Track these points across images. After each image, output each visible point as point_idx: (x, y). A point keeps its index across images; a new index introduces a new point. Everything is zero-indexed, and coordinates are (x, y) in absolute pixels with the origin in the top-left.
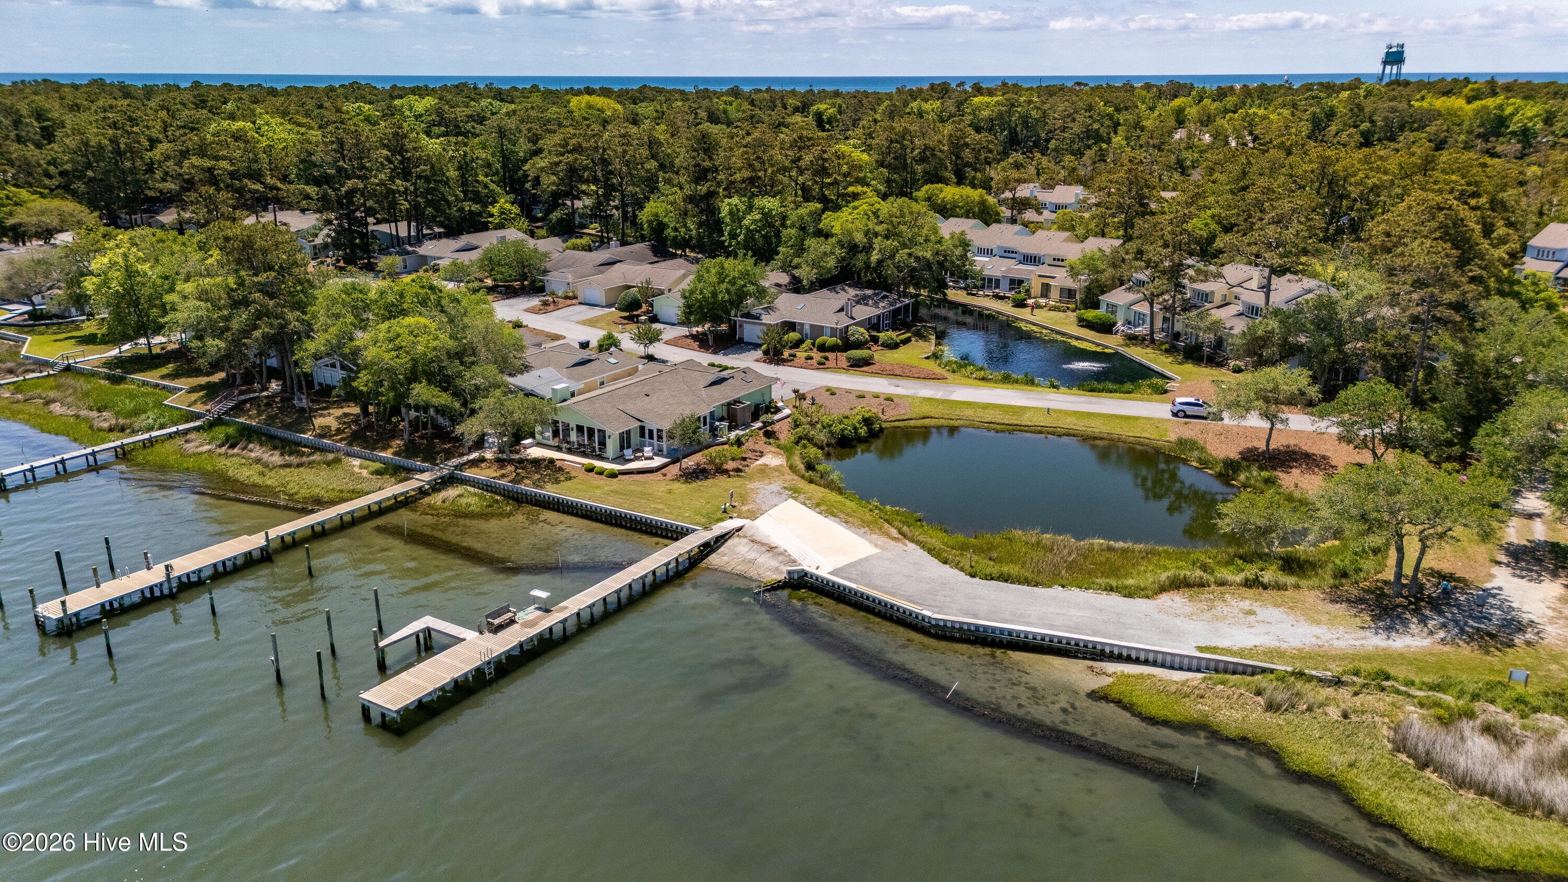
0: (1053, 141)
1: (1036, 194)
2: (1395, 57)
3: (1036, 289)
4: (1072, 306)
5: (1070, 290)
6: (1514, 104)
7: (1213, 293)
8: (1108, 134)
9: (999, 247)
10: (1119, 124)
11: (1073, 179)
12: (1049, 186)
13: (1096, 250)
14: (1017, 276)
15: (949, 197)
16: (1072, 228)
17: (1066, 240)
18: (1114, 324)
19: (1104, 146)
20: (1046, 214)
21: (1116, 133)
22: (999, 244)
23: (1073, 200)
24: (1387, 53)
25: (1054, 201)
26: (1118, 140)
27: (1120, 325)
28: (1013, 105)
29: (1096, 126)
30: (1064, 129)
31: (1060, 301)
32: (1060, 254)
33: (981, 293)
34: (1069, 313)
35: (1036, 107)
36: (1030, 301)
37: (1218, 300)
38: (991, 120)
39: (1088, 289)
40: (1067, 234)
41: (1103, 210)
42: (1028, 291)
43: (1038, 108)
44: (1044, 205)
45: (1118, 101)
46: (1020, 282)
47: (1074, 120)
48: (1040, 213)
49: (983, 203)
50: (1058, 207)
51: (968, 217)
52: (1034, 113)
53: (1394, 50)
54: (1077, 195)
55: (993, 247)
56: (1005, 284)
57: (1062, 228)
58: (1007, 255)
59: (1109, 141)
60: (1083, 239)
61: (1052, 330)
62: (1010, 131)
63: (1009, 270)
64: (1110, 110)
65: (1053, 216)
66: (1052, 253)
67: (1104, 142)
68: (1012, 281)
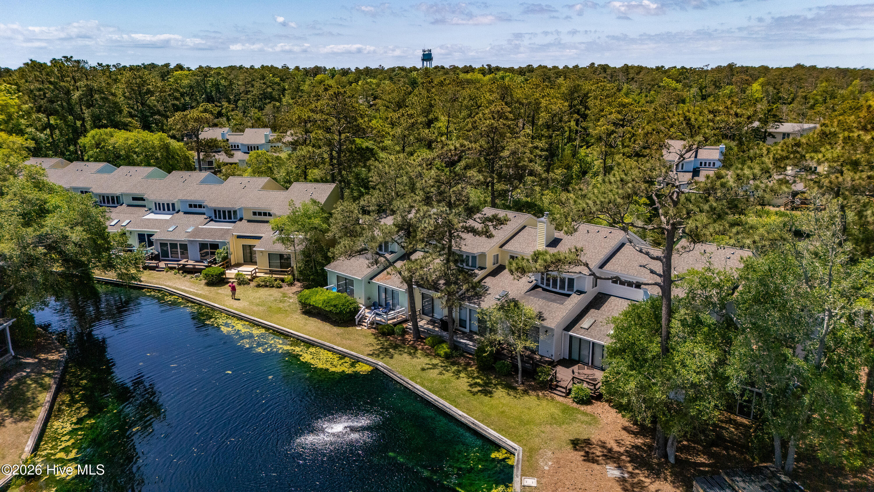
0: (240, 102)
1: (228, 137)
2: (427, 57)
3: (236, 255)
4: (288, 277)
5: (281, 256)
6: (509, 76)
7: (483, 255)
8: (279, 95)
9: (182, 201)
10: (285, 90)
11: (258, 123)
12: (239, 129)
13: (308, 201)
14: (209, 239)
15: (121, 141)
16: (269, 172)
17: (264, 188)
18: (356, 310)
19: (278, 104)
20: (239, 156)
21: (284, 96)
22: (180, 197)
23: (263, 142)
24: (424, 54)
25: (246, 142)
26: (286, 99)
27: (364, 311)
28: (206, 76)
29: (269, 90)
30: (247, 93)
31: (272, 272)
32: (262, 205)
33: (162, 264)
34: (286, 289)
35: (223, 78)
36: (231, 273)
37: (490, 265)
38: (191, 87)
39: (307, 254)
40: (265, 180)
41: (310, 149)
42: (225, 258)
43: (226, 79)
44: (236, 148)
45: (282, 74)
46: (215, 246)
47: (253, 86)
48: (231, 156)
49: (166, 147)
50: (250, 148)
51: (149, 165)
52: (223, 82)
53: (427, 53)
54: (266, 136)
55: (175, 201)
56: (194, 251)
57: (258, 172)
58: (193, 210)
59: (280, 101)
60: (286, 184)
61: (267, 328)
62: (207, 95)
63: (197, 231)
64: (277, 80)
65: (246, 157)
66: (250, 205)
67: (277, 101)
68: (203, 246)
